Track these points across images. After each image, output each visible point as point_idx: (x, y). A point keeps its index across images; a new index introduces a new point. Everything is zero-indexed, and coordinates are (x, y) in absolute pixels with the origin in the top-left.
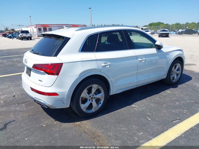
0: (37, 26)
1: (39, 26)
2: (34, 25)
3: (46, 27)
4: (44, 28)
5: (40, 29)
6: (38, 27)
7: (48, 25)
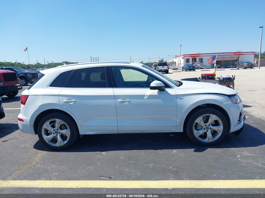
0: (185, 56)
1: (187, 56)
2: (182, 56)
3: (195, 57)
4: (193, 58)
5: (188, 61)
6: (185, 58)
7: (198, 55)
